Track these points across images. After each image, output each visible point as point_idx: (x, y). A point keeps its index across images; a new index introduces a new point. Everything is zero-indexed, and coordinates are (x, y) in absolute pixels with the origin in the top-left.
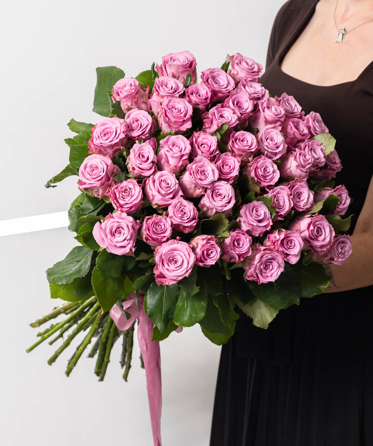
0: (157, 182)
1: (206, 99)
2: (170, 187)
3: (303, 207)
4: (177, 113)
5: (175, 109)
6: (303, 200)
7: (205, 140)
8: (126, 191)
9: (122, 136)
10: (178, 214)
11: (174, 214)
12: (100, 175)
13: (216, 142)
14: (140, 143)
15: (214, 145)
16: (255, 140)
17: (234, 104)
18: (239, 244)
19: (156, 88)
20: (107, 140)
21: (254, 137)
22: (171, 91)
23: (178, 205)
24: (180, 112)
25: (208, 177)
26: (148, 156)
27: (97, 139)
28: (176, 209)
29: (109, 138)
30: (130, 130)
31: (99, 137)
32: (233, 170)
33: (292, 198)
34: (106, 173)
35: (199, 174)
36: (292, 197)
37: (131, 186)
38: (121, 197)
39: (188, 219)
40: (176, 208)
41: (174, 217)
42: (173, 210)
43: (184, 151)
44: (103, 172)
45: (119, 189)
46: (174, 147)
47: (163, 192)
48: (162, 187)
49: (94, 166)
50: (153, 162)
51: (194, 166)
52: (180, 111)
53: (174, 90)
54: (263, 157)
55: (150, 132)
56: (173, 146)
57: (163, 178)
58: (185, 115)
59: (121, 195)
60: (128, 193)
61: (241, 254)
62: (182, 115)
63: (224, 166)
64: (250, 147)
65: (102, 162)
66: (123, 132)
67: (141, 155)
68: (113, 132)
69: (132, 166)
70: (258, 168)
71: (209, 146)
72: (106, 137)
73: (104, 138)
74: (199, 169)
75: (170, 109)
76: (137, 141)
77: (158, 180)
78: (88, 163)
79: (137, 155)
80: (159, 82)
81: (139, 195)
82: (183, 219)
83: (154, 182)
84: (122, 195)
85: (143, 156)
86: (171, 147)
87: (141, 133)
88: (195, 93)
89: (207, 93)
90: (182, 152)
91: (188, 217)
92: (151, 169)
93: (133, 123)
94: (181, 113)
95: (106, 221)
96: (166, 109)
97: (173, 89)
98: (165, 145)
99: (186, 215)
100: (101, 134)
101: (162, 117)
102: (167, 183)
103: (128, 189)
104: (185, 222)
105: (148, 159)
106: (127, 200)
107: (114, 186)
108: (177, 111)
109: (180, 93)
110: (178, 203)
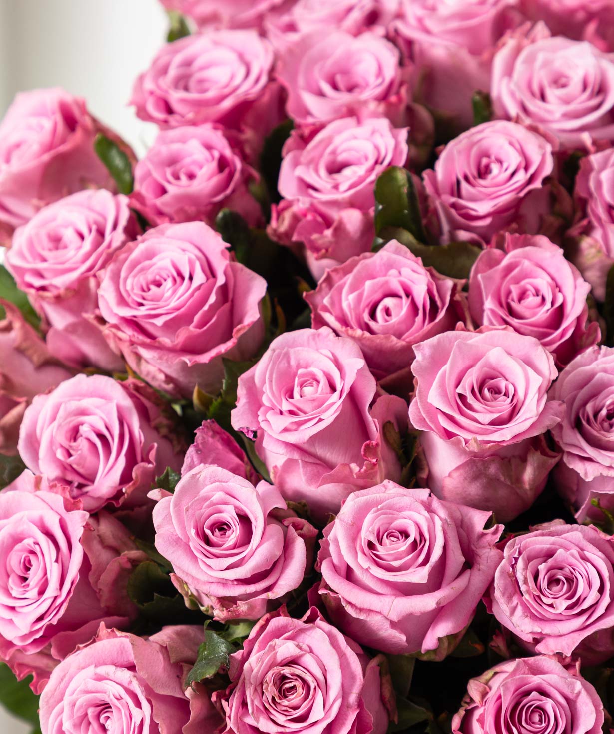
0: (361, 564)
2: (422, 535)
5: (159, 285)
8: (287, 685)
10: (551, 606)
11: (535, 618)
12: (138, 722)
13: (413, 256)
14: (168, 487)
15: (414, 271)
16: (519, 132)
17: (321, 94)
19: (31, 286)
20: (42, 592)
21: (500, 124)
22: (87, 245)
23: (520, 576)
24: (183, 278)
25: (515, 391)
26: (236, 508)
28: (526, 596)
29: (46, 574)
30: (81, 486)
32: (560, 291)
34: (151, 695)
35: (476, 405)
37: (285, 648)
38: (287, 724)
39: (601, 590)
40: (523, 588)
41: (547, 629)
42: (519, 609)
44: (138, 704)
45: (256, 702)
47: (420, 575)
48: (396, 564)
49: (91, 712)
50: (273, 516)
51: (434, 398)
52: (180, 274)
53: (90, 230)
54: (595, 159)
55: (156, 429)
57: (367, 534)
59: (281, 719)
60: (298, 683)
64: (526, 169)
65: (103, 670)
66: (69, 508)
67: (208, 532)
68: (37, 543)
69: (214, 599)
71: (402, 293)
72: (35, 577)
73: (33, 593)
74: (459, 390)
76: (154, 494)
77: (360, 554)
79: (195, 543)
80: (21, 255)
81: (342, 656)
82: (585, 605)
83: (349, 575)
84: (284, 712)
85: (222, 527)
87: (122, 463)
88: (169, 182)
89: (209, 147)
91: (596, 584)
92: (287, 546)
93: (70, 455)
94: (191, 278)
96: (127, 312)
97: (85, 231)
101: (143, 352)
102: (398, 534)
103: (286, 671)
104: (600, 610)
105: (244, 520)
106: (317, 713)
107: (227, 709)
110: (513, 566)
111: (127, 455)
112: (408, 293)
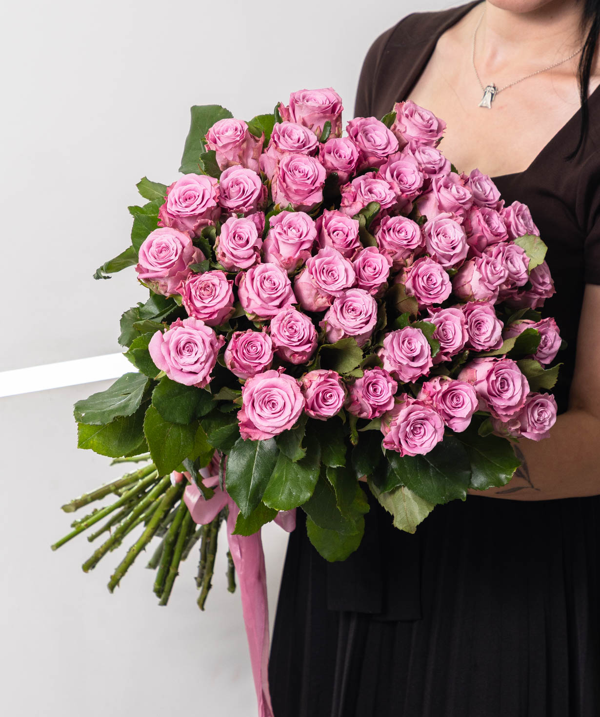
0: (257, 282)
1: (350, 162)
2: (277, 289)
3: (483, 344)
4: (301, 177)
5: (299, 172)
6: (484, 333)
7: (341, 224)
8: (208, 289)
9: (213, 203)
10: (285, 331)
11: (279, 330)
12: (171, 259)
13: (358, 229)
14: (239, 217)
15: (354, 232)
16: (418, 233)
17: (392, 175)
18: (375, 390)
19: (274, 138)
20: (186, 207)
21: (417, 227)
22: (296, 145)
23: (286, 318)
24: (307, 177)
25: (337, 280)
26: (249, 237)
27: (172, 204)
28: (282, 324)
29: (192, 204)
30: (226, 197)
31: (176, 202)
32: (379, 275)
33: (467, 329)
34: (181, 257)
35: (325, 274)
36: (467, 327)
37: (216, 281)
38: (198, 296)
39: (299, 340)
40: (283, 321)
41: (278, 336)
42: (278, 325)
43: (305, 237)
44: (176, 255)
45: (197, 284)
46: (291, 229)
47: (265, 296)
48: (264, 287)
49: (164, 245)
50: (255, 248)
51: (317, 262)
52: (307, 175)
54: (428, 259)
55: (258, 204)
56: (289, 228)
57: (267, 274)
58: (313, 183)
59: (198, 293)
60: (210, 291)
61: (378, 405)
62: (309, 182)
63: (366, 267)
64: (409, 242)
65: (176, 239)
66: (214, 198)
67: (237, 235)
68: (198, 196)
69: (222, 252)
70: (418, 276)
71: (346, 234)
72: (188, 203)
73: (184, 205)
74: (325, 266)
75: (291, 172)
76: (234, 214)
77: (260, 276)
78: (154, 240)
79: (231, 234)
80: (280, 130)
81: (225, 297)
82: (292, 340)
83: (253, 279)
84: (200, 293)
85: (240, 238)
86: (285, 228)
87: (242, 202)
88: (333, 152)
89: (352, 154)
90: (301, 238)
91: (300, 338)
92: (250, 257)
93: (232, 187)
94: (308, 179)
95: (171, 331)
96: (285, 169)
97: (301, 141)
98: (277, 224)
99: (297, 335)
100: (179, 199)
101: (278, 182)
102: (273, 283)
103: (211, 286)
104: (294, 344)
105: (247, 242)
106: (206, 301)
107: (190, 278)
108: (302, 174)
109: (311, 149)
110: (287, 315)
111: (244, 202)
112: (347, 236)
